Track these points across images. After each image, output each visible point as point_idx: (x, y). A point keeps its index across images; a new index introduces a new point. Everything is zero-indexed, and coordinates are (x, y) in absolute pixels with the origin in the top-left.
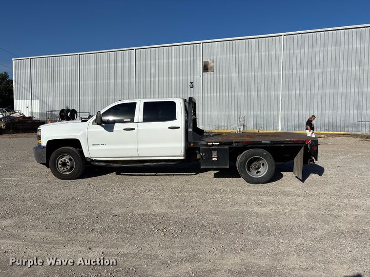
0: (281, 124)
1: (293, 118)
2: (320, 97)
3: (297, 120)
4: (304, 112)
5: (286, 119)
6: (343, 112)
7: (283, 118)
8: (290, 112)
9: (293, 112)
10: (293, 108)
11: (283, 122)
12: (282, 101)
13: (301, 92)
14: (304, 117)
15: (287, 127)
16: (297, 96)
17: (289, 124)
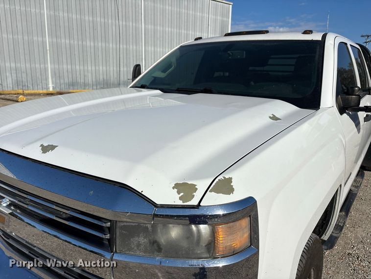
1: (66, 74)
3: (70, 76)
4: (78, 67)
7: (54, 74)
8: (61, 67)
9: (65, 66)
10: (65, 61)
11: (54, 79)
12: (50, 51)
13: (72, 42)
14: (78, 73)
15: (60, 86)
16: (68, 46)
17: (62, 81)
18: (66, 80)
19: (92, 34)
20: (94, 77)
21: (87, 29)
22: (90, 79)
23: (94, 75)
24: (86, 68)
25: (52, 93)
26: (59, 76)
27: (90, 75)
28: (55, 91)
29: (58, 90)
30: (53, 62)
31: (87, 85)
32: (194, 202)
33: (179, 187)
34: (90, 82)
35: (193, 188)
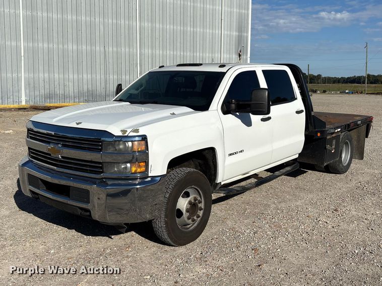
0: (26, 93)
1: (42, 84)
2: (75, 55)
3: (47, 86)
4: (56, 76)
5: (32, 85)
6: (103, 77)
7: (28, 84)
8: (36, 75)
9: (41, 75)
10: (41, 68)
11: (28, 91)
12: (24, 58)
13: (51, 46)
14: (56, 83)
15: (34, 99)
16: (46, 51)
17: (37, 93)
18: (42, 91)
19: (75, 35)
20: (76, 87)
21: (70, 30)
22: (71, 89)
23: (76, 84)
24: (67, 76)
25: (25, 107)
26: (34, 87)
27: (71, 84)
28: (28, 106)
29: (32, 104)
30: (27, 70)
31: (67, 98)
32: (126, 135)
33: (122, 131)
34: (72, 94)
35: (126, 131)
